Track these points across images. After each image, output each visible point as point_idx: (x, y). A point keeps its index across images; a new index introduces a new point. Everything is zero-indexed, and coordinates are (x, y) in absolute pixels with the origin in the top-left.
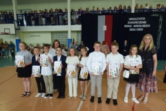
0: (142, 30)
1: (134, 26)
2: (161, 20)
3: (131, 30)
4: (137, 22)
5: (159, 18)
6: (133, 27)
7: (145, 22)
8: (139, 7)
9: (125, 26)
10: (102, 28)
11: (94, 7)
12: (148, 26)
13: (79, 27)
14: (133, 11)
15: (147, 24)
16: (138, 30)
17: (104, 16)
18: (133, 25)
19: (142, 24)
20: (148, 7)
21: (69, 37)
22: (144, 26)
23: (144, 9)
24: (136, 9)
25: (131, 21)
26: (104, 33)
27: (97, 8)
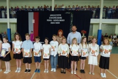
0: (59, 23)
2: (72, 16)
3: (52, 23)
4: (55, 18)
5: (70, 15)
6: (53, 21)
8: (58, 7)
9: (48, 20)
10: (32, 21)
13: (15, 20)
14: (53, 10)
15: (63, 19)
16: (57, 23)
17: (33, 13)
18: (53, 19)
19: (59, 19)
21: (9, 28)
22: (60, 20)
23: (61, 9)
24: (55, 8)
25: (52, 17)
26: (33, 25)
27: (29, 7)
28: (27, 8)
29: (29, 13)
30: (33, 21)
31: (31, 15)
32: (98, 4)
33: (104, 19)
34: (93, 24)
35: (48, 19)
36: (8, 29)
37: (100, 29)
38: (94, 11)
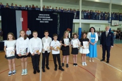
0: (47, 22)
2: (59, 16)
3: (41, 22)
6: (42, 20)
7: (49, 17)
8: (46, 7)
9: (37, 19)
11: (12, 4)
12: (52, 20)
14: (41, 10)
15: (51, 18)
17: (20, 12)
18: (42, 18)
20: (51, 8)
22: (49, 20)
23: (49, 9)
24: (43, 9)
25: (41, 16)
26: (21, 23)
27: (16, 5)
29: (16, 11)
30: (22, 20)
31: (19, 14)
32: (78, 8)
33: (83, 20)
34: (74, 23)
35: (38, 18)
37: (80, 27)
38: (75, 14)
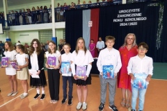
0: (136, 24)
1: (126, 20)
3: (122, 25)
4: (129, 15)
5: (159, 7)
6: (124, 22)
7: (139, 15)
9: (115, 20)
10: (88, 24)
11: (79, 1)
12: (144, 19)
13: (62, 25)
15: (143, 16)
16: (132, 24)
17: (89, 11)
18: (124, 18)
19: (136, 17)
21: (54, 36)
22: (138, 19)
25: (122, 14)
28: (81, 3)
29: (83, 11)
30: (90, 24)
31: (87, 15)
35: (116, 18)
36: (53, 38)
